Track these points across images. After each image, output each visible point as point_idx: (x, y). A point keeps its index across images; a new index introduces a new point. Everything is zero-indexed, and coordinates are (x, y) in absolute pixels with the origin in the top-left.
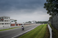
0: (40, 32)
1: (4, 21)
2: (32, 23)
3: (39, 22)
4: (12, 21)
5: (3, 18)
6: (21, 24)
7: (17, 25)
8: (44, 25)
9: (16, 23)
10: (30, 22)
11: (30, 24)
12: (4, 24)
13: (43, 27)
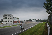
0: (39, 30)
1: (7, 18)
2: (33, 21)
3: (38, 21)
5: (7, 16)
6: (23, 22)
7: (19, 22)
8: (43, 23)
9: (18, 20)
10: (30, 20)
11: (31, 22)
12: (8, 21)
13: (42, 25)
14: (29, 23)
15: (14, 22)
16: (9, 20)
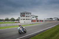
1: (25, 16)
4: (33, 17)
5: (24, 13)
6: (42, 21)
7: (38, 21)
9: (37, 19)
10: (51, 19)
11: (52, 21)
12: (25, 19)
14: (50, 22)
15: (32, 20)
16: (27, 18)
